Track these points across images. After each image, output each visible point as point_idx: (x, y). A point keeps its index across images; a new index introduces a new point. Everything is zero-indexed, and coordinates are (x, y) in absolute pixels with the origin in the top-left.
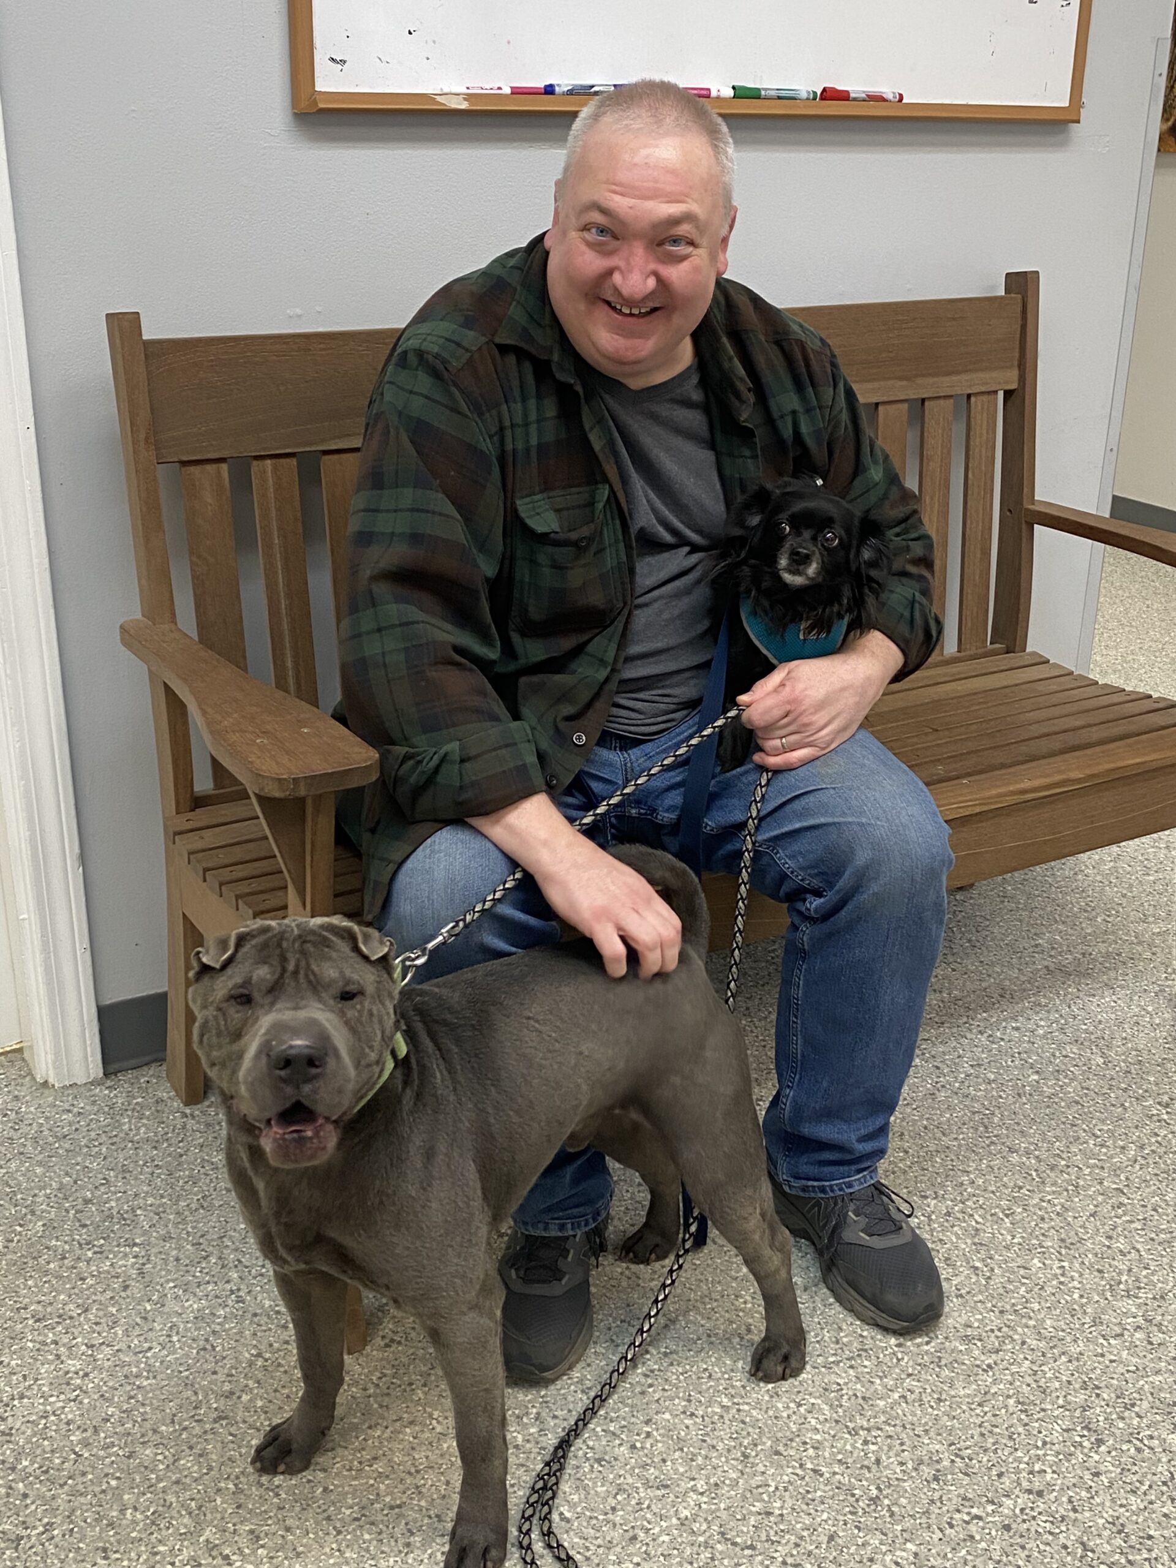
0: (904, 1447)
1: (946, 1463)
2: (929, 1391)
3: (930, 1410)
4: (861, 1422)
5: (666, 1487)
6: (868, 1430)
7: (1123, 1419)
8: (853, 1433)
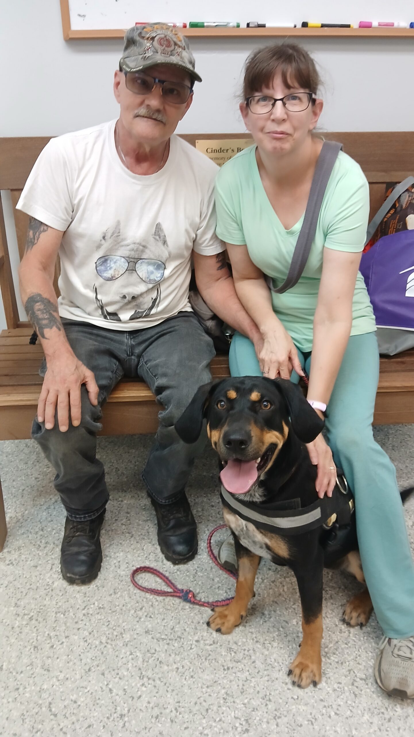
0: (157, 695)
1: (168, 711)
2: (191, 670)
3: (184, 680)
4: (150, 673)
5: (48, 671)
6: (149, 679)
7: (268, 723)
8: (141, 677)
